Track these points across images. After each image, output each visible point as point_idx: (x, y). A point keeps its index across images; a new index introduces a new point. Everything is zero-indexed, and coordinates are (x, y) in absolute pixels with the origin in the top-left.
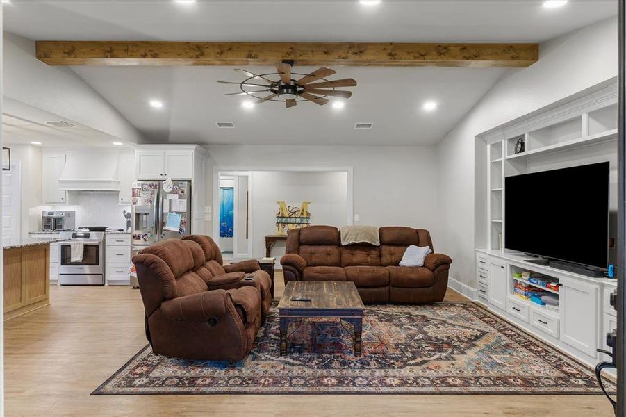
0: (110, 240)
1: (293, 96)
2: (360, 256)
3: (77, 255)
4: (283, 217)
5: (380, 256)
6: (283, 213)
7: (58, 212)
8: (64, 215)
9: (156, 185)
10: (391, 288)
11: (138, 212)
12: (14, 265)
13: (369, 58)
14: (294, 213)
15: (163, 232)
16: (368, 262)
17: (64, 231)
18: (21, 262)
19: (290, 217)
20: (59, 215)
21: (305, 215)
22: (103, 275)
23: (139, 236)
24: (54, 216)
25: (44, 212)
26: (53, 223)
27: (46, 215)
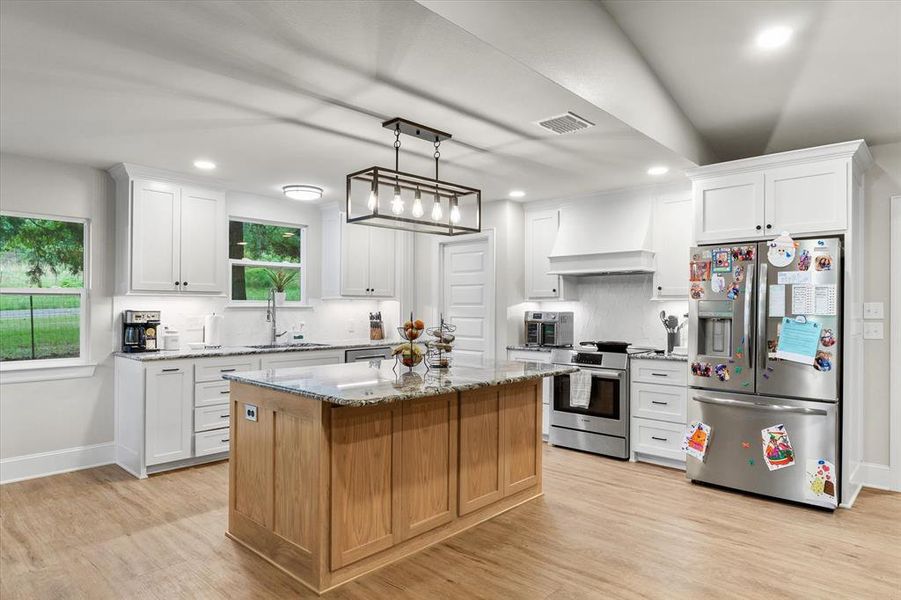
0: (641, 372)
3: (580, 395)
7: (548, 314)
8: (557, 319)
9: (749, 253)
11: (705, 315)
12: (486, 415)
15: (769, 364)
17: (557, 347)
18: (498, 410)
20: (550, 320)
22: (627, 439)
23: (707, 369)
24: (543, 319)
25: (527, 313)
26: (541, 333)
27: (530, 319)
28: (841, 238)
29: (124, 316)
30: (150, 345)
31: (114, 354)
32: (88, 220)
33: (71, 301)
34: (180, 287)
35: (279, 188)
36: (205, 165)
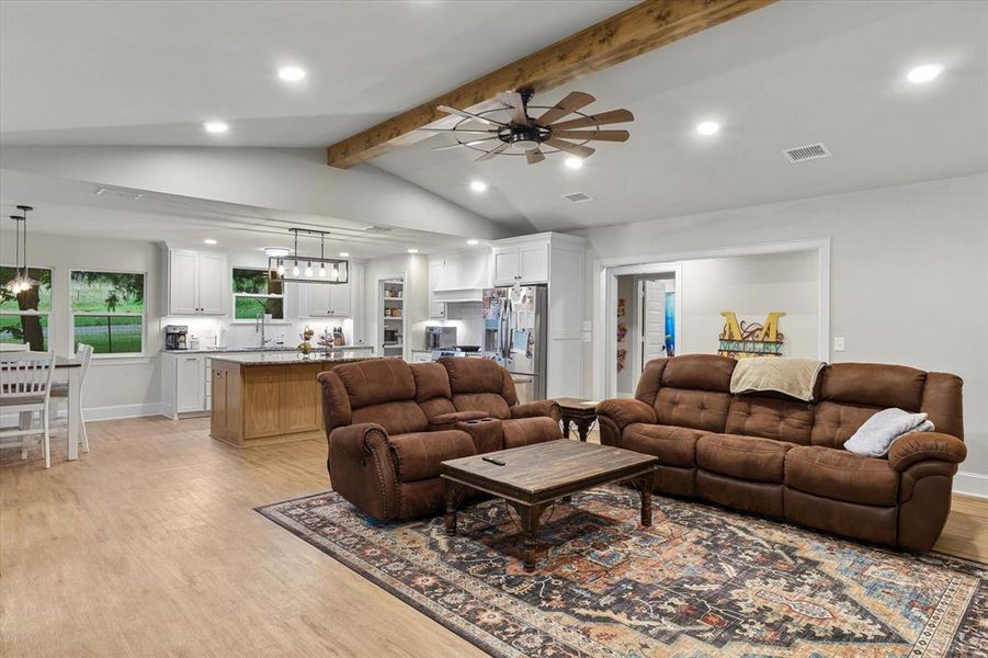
1: (533, 145)
2: (762, 416)
4: (731, 340)
5: (812, 423)
6: (731, 334)
7: (437, 328)
8: (442, 331)
9: (504, 293)
10: (787, 489)
11: (488, 328)
13: (624, 41)
14: (752, 333)
15: (511, 355)
16: (777, 432)
19: (744, 340)
20: (438, 331)
21: (772, 338)
24: (435, 331)
25: (427, 327)
26: (433, 341)
27: (428, 331)
28: (546, 285)
29: (166, 328)
30: (182, 345)
31: (161, 351)
32: (147, 273)
33: (138, 320)
34: (199, 312)
35: (262, 249)
36: (210, 242)
